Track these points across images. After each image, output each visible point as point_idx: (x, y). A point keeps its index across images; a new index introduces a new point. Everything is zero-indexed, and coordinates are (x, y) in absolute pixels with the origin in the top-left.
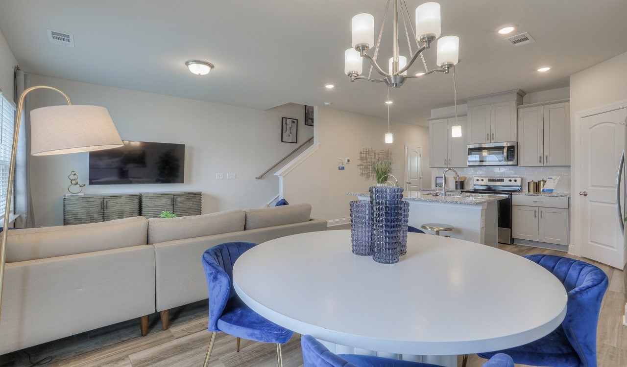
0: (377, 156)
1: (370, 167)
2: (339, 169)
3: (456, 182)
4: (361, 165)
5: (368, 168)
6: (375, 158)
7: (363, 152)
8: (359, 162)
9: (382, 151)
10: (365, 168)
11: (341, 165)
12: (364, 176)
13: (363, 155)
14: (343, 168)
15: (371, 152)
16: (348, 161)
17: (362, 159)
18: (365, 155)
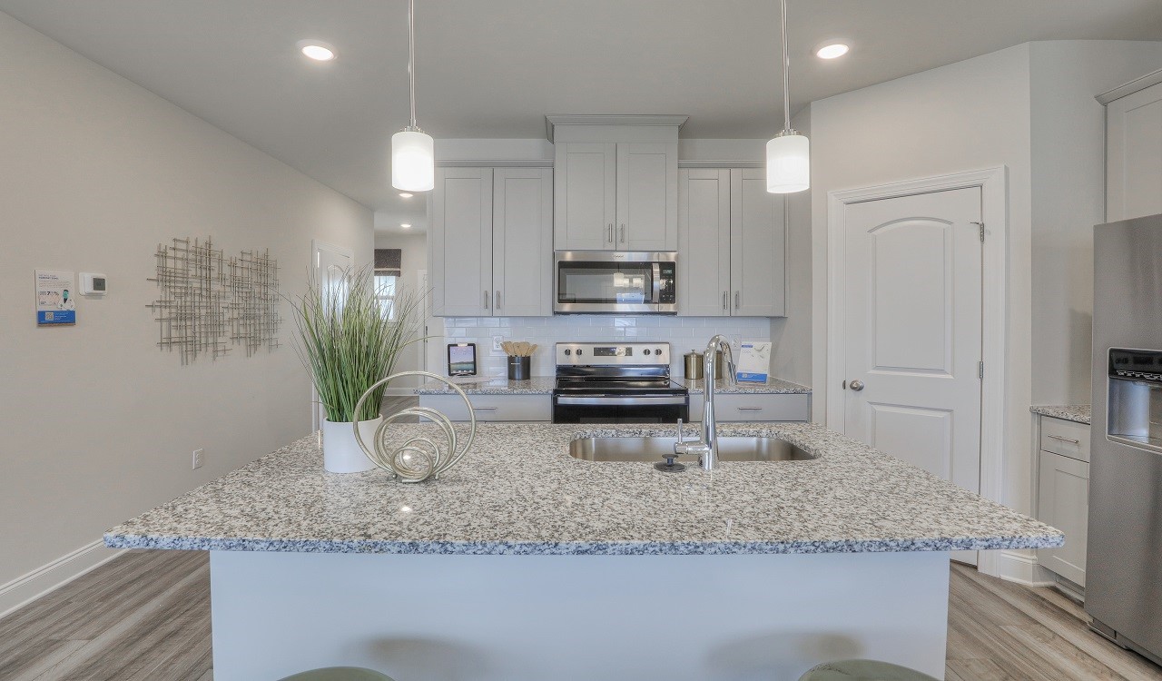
0: (227, 271)
1: (203, 312)
2: (42, 319)
3: (511, 359)
4: (163, 304)
5: (193, 317)
6: (221, 279)
7: (171, 253)
8: (156, 292)
9: (247, 258)
10: (182, 317)
11: (53, 305)
12: (175, 348)
13: (170, 263)
14: (67, 319)
15: (205, 255)
16: (99, 284)
17: (165, 277)
18: (180, 265)
